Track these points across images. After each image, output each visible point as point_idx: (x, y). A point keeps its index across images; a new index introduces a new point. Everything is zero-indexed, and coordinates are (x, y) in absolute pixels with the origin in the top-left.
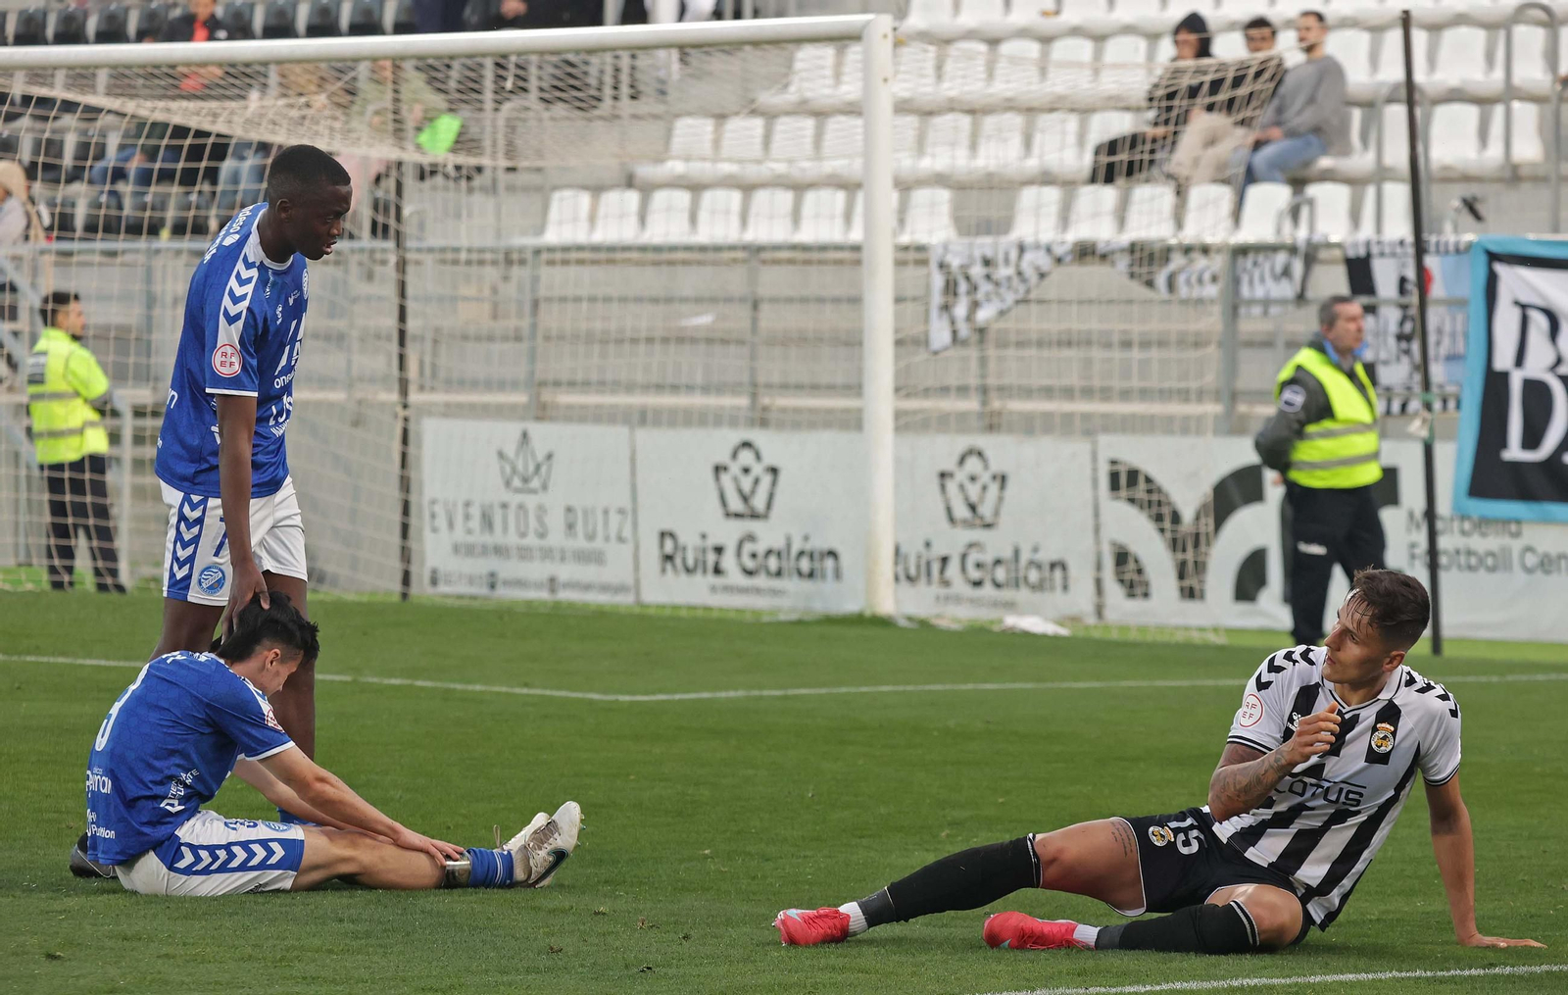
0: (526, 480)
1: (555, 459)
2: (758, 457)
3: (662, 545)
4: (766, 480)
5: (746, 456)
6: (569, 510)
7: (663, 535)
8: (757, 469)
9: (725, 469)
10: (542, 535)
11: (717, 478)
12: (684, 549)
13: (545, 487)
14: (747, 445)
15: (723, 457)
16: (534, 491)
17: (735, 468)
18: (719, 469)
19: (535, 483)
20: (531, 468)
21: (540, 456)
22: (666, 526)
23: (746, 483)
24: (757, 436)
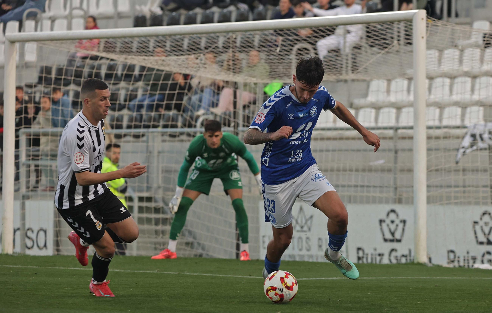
0: (302, 227)
1: (314, 218)
2: (397, 216)
3: (358, 253)
4: (401, 226)
5: (392, 216)
6: (320, 239)
7: (359, 249)
8: (397, 221)
9: (384, 221)
10: (308, 250)
11: (381, 225)
12: (367, 255)
13: (309, 229)
14: (393, 211)
15: (383, 216)
16: (305, 231)
17: (388, 221)
18: (381, 221)
19: (305, 228)
20: (304, 221)
21: (308, 217)
22: (359, 246)
23: (393, 227)
24: (397, 207)
